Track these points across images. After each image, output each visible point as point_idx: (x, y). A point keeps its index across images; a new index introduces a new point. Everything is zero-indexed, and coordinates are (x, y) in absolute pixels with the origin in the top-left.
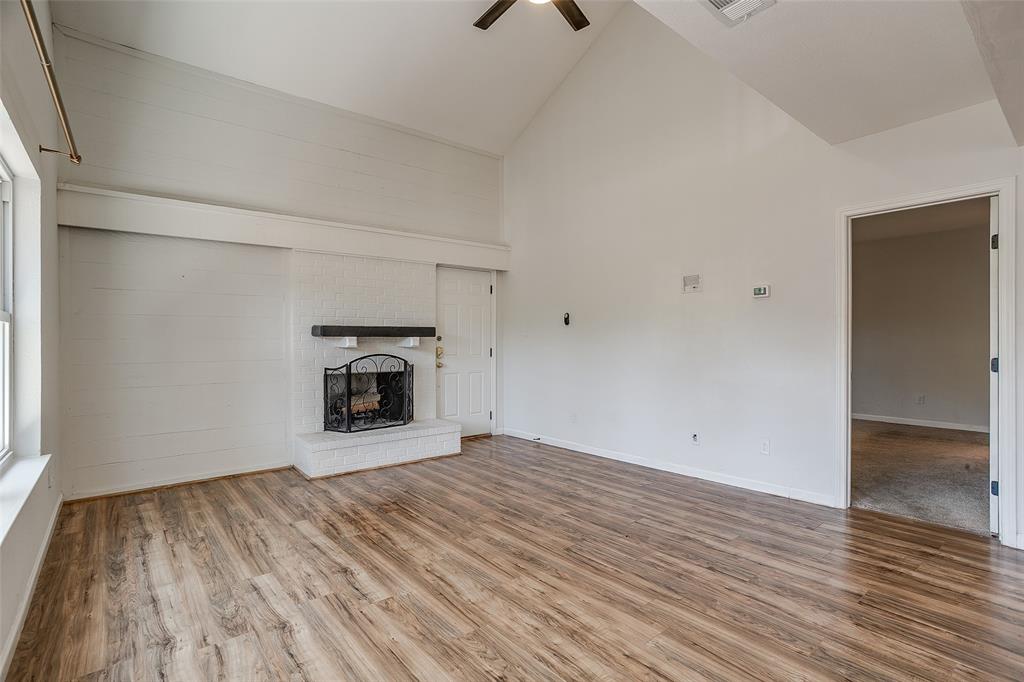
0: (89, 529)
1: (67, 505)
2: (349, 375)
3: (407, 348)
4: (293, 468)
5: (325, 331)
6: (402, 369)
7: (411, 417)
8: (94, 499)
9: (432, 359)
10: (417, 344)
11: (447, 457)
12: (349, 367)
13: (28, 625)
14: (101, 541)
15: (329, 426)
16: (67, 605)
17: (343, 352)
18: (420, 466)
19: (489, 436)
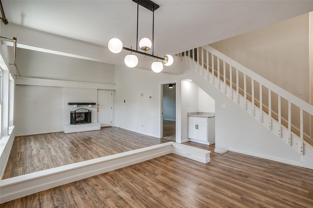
0: (20, 140)
1: (16, 137)
2: (75, 113)
3: (89, 107)
4: (63, 132)
5: (70, 104)
6: (88, 112)
7: (90, 122)
8: (21, 136)
9: (96, 109)
10: (91, 106)
11: (97, 130)
12: (75, 111)
13: (12, 148)
14: (23, 141)
15: (71, 123)
16: (18, 147)
17: (74, 108)
18: (90, 132)
19: (111, 127)
